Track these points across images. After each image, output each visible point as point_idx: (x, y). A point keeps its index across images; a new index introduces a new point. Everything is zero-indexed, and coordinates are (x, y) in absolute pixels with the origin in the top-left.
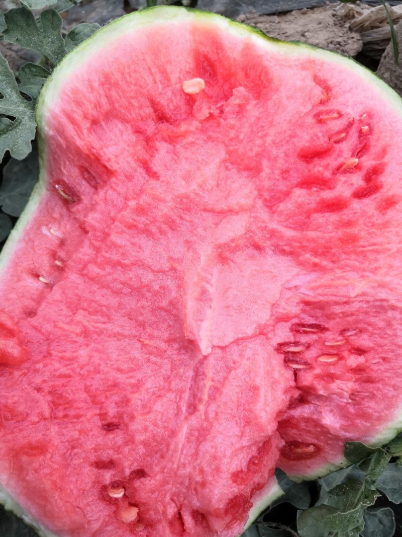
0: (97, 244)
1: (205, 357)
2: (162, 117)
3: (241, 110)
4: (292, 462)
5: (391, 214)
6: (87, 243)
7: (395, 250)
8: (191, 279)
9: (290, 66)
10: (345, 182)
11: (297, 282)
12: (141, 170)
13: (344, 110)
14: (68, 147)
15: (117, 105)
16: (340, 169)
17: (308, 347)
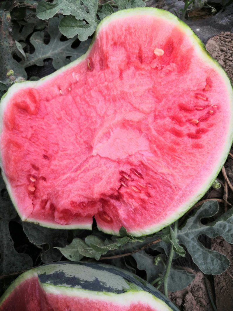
0: (86, 90)
1: (93, 156)
2: (140, 58)
3: (169, 73)
4: (100, 220)
5: (195, 151)
6: (83, 88)
7: (186, 165)
8: (107, 125)
9: (201, 68)
10: (188, 127)
11: (144, 153)
12: (118, 73)
13: (210, 99)
14: (100, 48)
15: (127, 42)
16: (190, 121)
17: (133, 180)
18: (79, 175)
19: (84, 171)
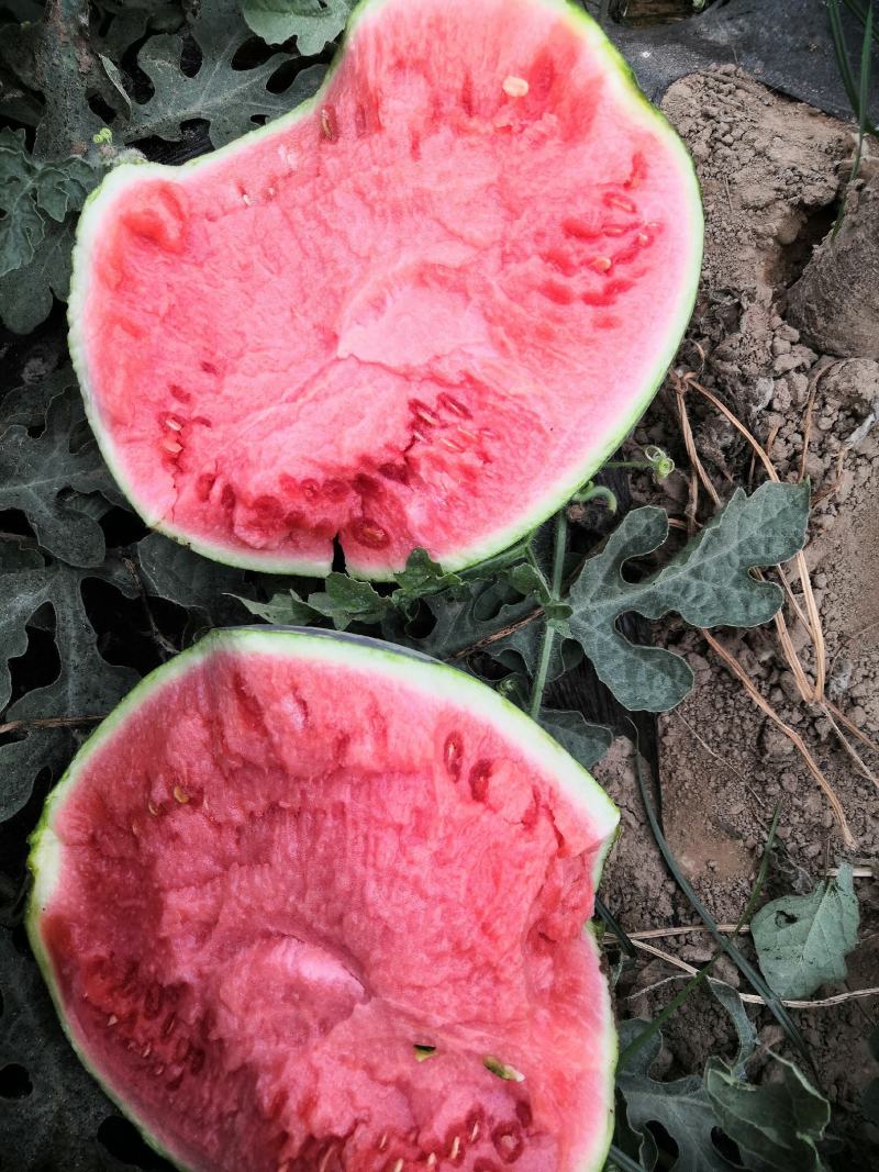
0: (319, 191)
1: (338, 360)
2: (467, 104)
3: (539, 142)
5: (601, 334)
6: (311, 185)
7: (579, 371)
8: (376, 276)
9: (620, 128)
10: (584, 278)
11: (476, 351)
12: (408, 143)
13: (640, 208)
14: (359, 75)
15: (431, 59)
16: (589, 263)
17: (444, 426)
18: (301, 407)
19: (316, 399)
